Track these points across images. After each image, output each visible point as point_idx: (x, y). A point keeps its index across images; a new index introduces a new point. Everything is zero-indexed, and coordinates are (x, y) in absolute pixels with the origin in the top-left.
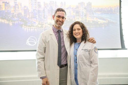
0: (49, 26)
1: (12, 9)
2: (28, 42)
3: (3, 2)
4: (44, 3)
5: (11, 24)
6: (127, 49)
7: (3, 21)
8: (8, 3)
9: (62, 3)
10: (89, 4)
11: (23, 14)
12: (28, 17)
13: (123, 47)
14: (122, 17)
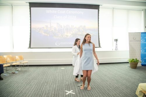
0: (66, 36)
1: (49, 29)
2: (56, 44)
3: (45, 26)
4: (64, 26)
5: (48, 35)
6: (101, 47)
7: (45, 34)
8: (47, 26)
9: (72, 25)
10: (85, 26)
11: (54, 31)
12: (56, 32)
13: (100, 46)
14: (99, 33)
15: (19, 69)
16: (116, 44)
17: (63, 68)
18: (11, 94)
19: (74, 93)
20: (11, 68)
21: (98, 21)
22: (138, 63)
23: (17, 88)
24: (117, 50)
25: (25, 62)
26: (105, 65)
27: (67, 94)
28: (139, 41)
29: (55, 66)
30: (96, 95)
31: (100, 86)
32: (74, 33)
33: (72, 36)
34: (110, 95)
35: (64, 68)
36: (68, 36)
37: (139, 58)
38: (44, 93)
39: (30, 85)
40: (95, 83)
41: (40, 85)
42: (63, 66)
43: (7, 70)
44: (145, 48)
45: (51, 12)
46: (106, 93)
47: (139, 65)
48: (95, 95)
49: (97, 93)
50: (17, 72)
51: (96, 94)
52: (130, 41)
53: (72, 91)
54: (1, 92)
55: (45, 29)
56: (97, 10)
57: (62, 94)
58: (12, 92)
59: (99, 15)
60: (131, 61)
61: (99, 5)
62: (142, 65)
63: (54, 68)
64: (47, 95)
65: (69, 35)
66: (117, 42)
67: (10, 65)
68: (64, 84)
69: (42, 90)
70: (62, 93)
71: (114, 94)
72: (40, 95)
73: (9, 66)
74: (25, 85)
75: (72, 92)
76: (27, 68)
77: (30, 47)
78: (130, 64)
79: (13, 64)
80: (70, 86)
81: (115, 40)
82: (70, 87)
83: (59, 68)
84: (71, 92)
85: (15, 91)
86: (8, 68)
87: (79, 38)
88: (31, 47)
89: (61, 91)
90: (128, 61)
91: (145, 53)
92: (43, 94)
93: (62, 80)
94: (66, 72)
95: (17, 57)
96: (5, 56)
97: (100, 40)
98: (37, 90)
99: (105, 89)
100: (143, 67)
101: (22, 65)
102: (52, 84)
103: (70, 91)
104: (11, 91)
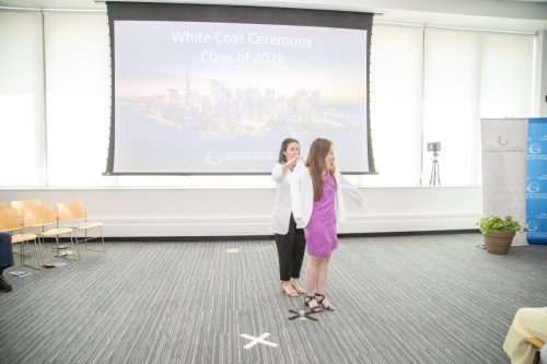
0: (245, 130)
1: (182, 102)
2: (208, 159)
3: (168, 90)
4: (238, 90)
5: (179, 127)
6: (377, 173)
7: (166, 122)
8: (176, 92)
10: (316, 94)
11: (200, 109)
12: (208, 115)
13: (372, 170)
14: (371, 118)
15: (69, 252)
16: (435, 161)
17: (233, 249)
18: (38, 344)
19: (275, 345)
20: (40, 248)
21: (368, 72)
22: (514, 234)
23: (61, 324)
24: (437, 183)
25: (94, 225)
26: (392, 238)
27: (248, 347)
28: (522, 151)
29: (203, 244)
30: (357, 353)
31: (371, 318)
32: (275, 117)
33: (268, 130)
34: (407, 350)
35: (237, 251)
36: (254, 128)
37: (519, 216)
38: (162, 344)
39: (108, 311)
40: (353, 307)
41: (148, 311)
42: (233, 243)
43: (23, 257)
44: (544, 177)
45: (190, 38)
46: (394, 344)
47: (520, 239)
48: (352, 351)
49: (359, 344)
50: (60, 264)
51: (358, 349)
52: (487, 151)
53: (267, 335)
54: (4, 337)
55: (168, 101)
56: (365, 32)
57: (229, 346)
58: (43, 339)
59: (372, 50)
60: (490, 227)
61: (372, 15)
62: (531, 242)
63: (199, 248)
64: (174, 349)
65: (258, 125)
66: (436, 155)
67: (33, 237)
68: (237, 308)
69: (154, 333)
70: (229, 342)
71: (423, 348)
72: (148, 349)
73: (31, 241)
74: (92, 313)
75: (266, 339)
76: (99, 247)
77: (110, 170)
78: (486, 236)
79: (48, 233)
80: (259, 315)
81: (429, 145)
82: (260, 322)
83: (218, 248)
84: (262, 339)
85: (53, 332)
86: (28, 250)
87: (293, 136)
88: (115, 170)
89: (226, 337)
90: (479, 227)
91: (543, 196)
92: (157, 346)
93: (230, 297)
94: (247, 265)
95: (62, 207)
96: (16, 205)
97: (373, 146)
98: (137, 332)
99: (389, 331)
100: (534, 247)
101: (79, 239)
102: (190, 310)
103: (258, 336)
104: (38, 332)
